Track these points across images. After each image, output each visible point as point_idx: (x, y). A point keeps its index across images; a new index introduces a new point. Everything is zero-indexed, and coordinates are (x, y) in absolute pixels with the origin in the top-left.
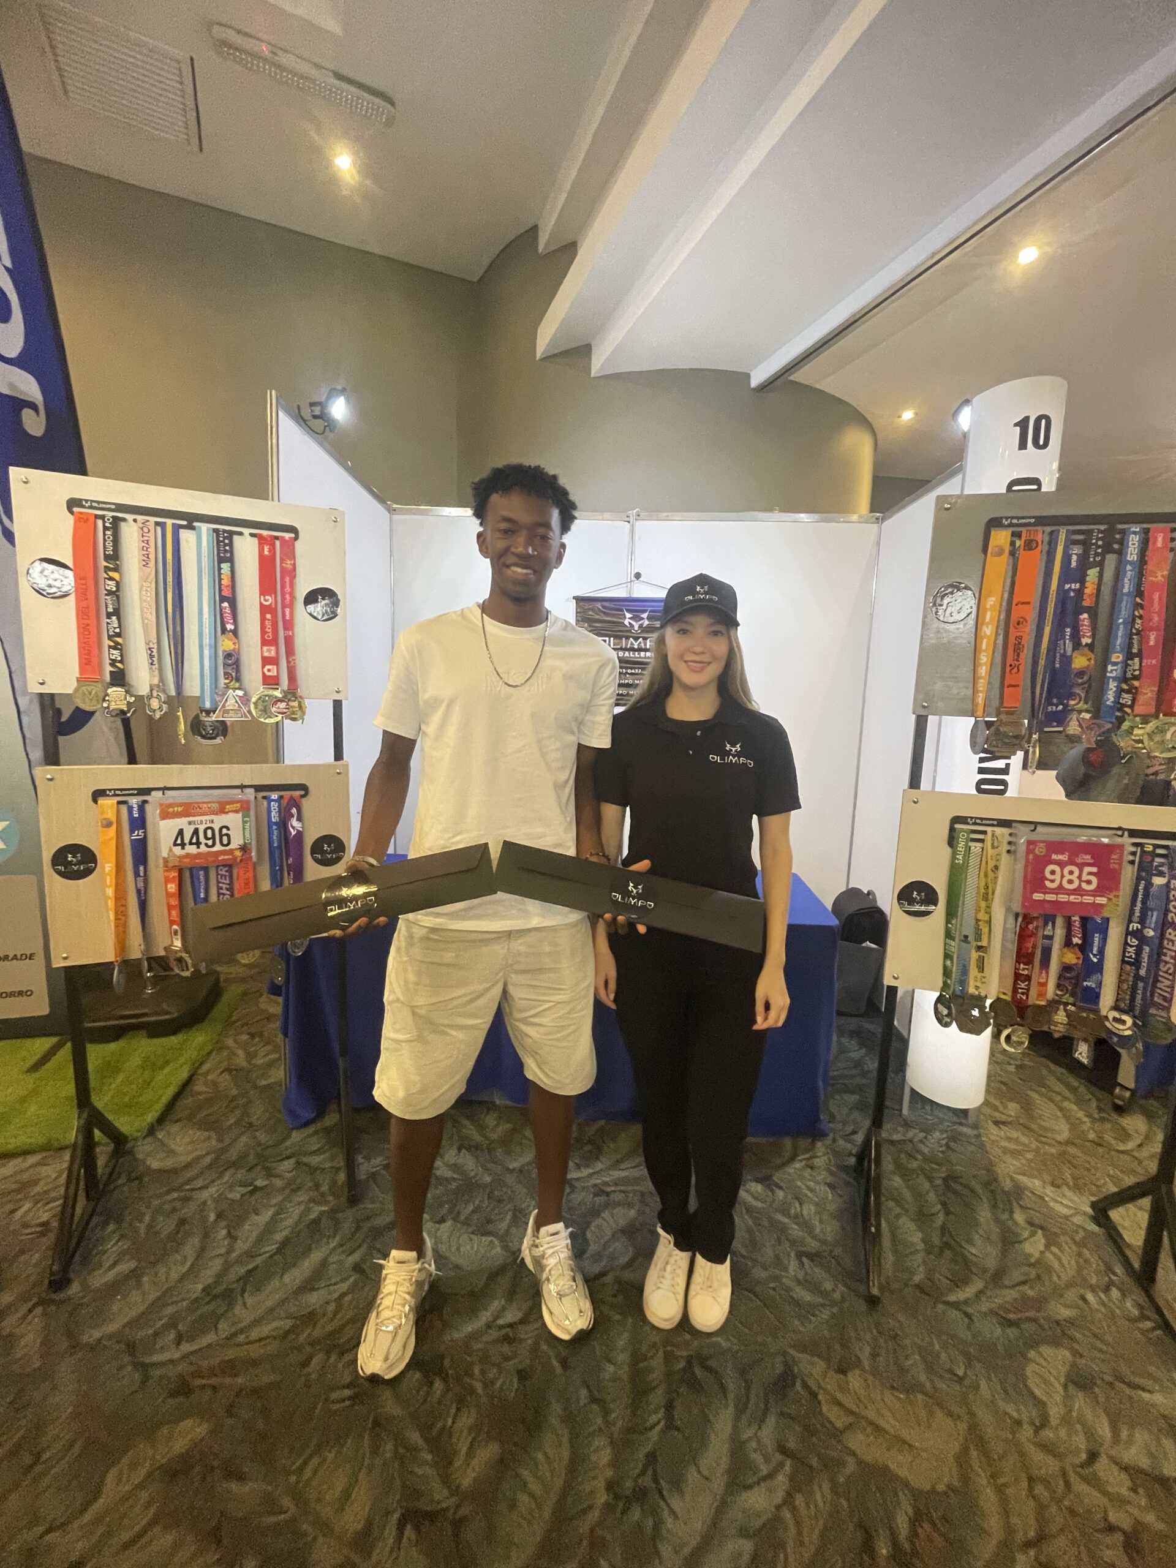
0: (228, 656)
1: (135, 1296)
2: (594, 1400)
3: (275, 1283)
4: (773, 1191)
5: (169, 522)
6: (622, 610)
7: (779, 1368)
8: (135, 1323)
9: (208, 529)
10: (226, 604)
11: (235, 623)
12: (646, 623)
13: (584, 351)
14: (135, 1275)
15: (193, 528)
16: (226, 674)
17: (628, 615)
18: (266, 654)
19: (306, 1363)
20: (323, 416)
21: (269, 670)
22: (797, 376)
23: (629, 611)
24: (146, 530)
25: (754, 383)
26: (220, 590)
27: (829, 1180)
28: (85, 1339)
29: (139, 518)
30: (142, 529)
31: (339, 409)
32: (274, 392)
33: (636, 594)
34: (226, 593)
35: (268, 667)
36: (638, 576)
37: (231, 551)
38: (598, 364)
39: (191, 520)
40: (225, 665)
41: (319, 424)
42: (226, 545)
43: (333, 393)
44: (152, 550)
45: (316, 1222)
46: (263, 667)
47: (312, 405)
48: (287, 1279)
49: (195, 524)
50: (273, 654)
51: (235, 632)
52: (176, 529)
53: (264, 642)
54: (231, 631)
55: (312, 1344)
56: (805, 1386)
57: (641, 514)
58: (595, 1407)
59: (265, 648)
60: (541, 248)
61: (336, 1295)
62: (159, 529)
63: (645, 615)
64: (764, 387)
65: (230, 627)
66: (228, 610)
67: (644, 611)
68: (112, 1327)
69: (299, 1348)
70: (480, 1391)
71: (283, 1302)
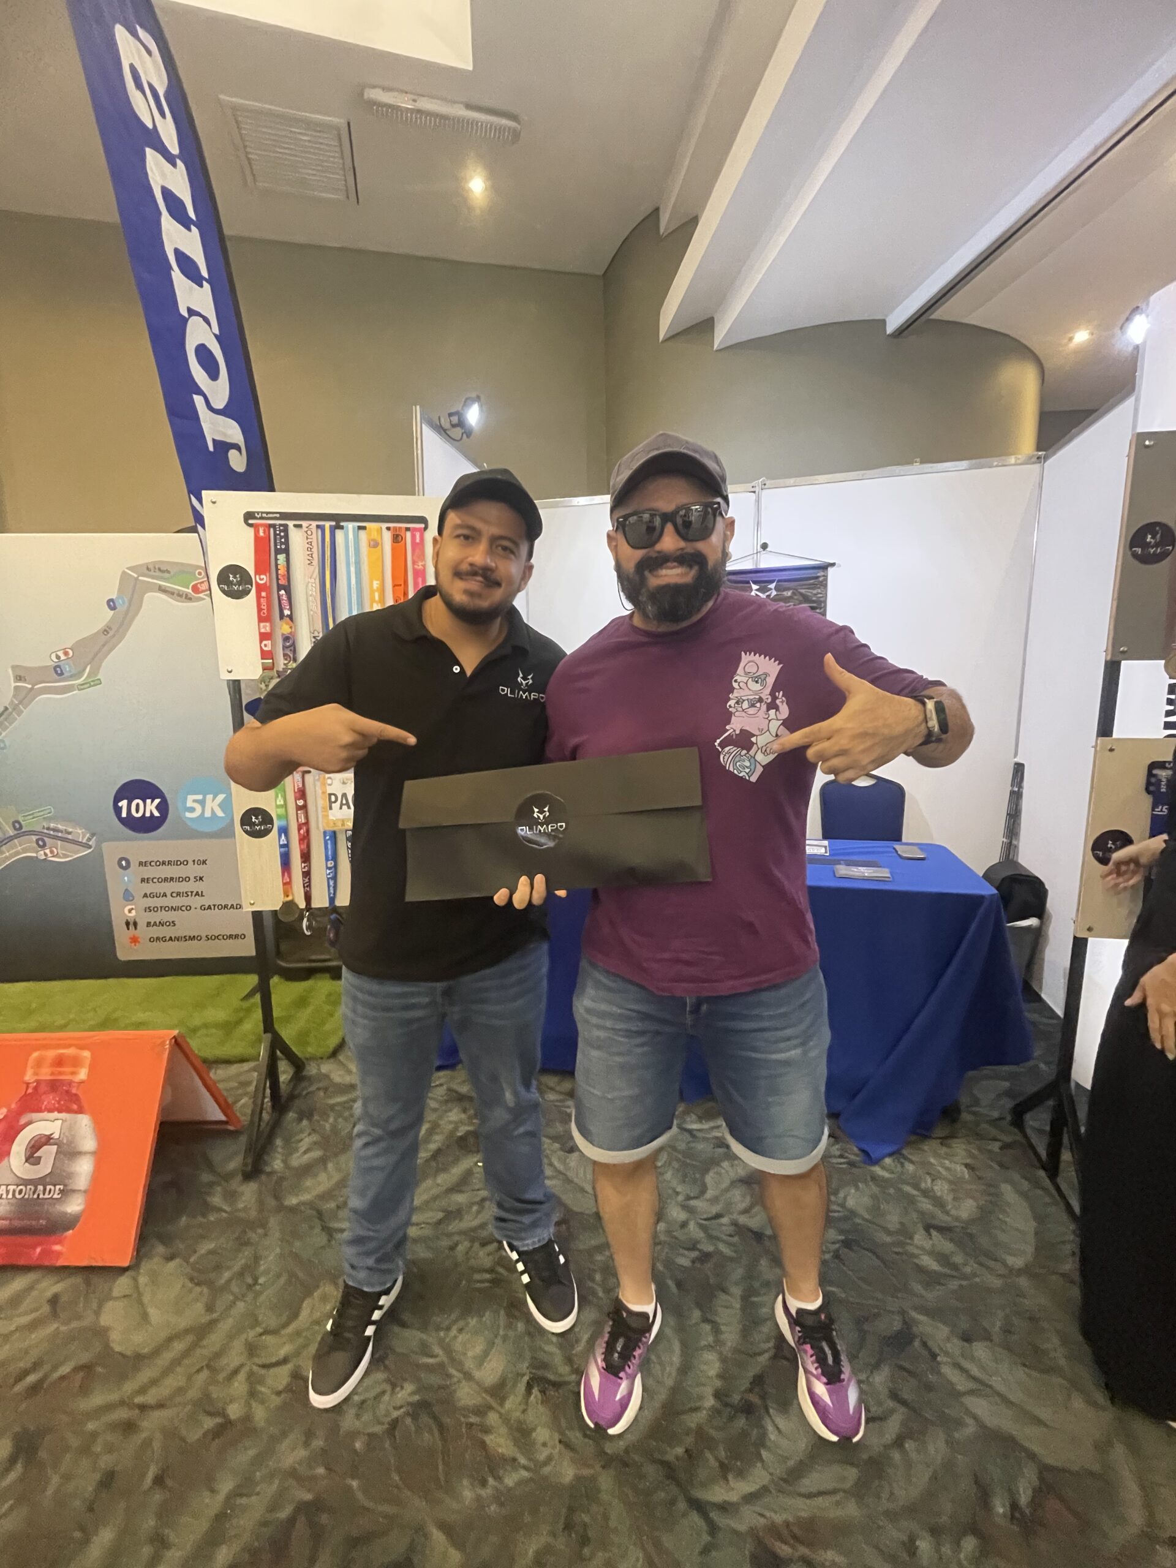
5: (328, 525)
6: (748, 582)
9: (353, 527)
12: (774, 593)
13: (706, 326)
15: (345, 527)
17: (755, 587)
20: (460, 424)
23: (755, 583)
24: (309, 533)
25: (890, 329)
30: (306, 532)
32: (418, 407)
33: (763, 565)
36: (764, 546)
38: (721, 335)
39: (343, 520)
41: (457, 432)
43: (468, 402)
47: (451, 415)
49: (343, 524)
56: (925, 1346)
57: (768, 483)
60: (662, 230)
62: (320, 531)
63: (772, 586)
64: (901, 331)
67: (772, 582)
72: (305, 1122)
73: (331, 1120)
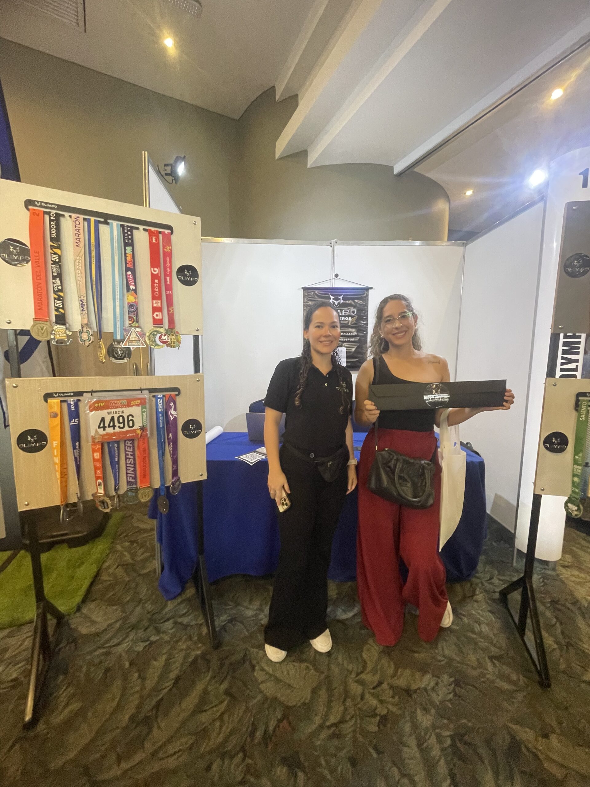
0: (131, 306)
1: (84, 727)
2: (404, 775)
3: (176, 710)
4: (461, 619)
5: (93, 219)
6: (328, 294)
7: (508, 739)
8: (87, 749)
9: (117, 225)
10: (129, 273)
11: (135, 285)
12: (342, 301)
13: (303, 154)
14: (81, 713)
15: (108, 224)
16: (130, 317)
17: (332, 297)
18: (155, 305)
19: (208, 768)
20: (173, 174)
21: (157, 315)
22: (417, 169)
23: (332, 295)
24: (77, 223)
25: (395, 173)
26: (126, 264)
27: (489, 609)
28: (52, 766)
29: (73, 215)
30: (75, 222)
31: (181, 169)
32: (146, 152)
33: (336, 286)
34: (129, 265)
35: (156, 313)
36: (337, 276)
37: (132, 239)
38: (312, 159)
39: (106, 218)
40: (129, 312)
41: (169, 178)
42: (129, 235)
43: (178, 159)
44: (82, 236)
45: (195, 661)
46: (153, 313)
47: (166, 165)
48: (184, 705)
49: (109, 221)
50: (159, 305)
51: (135, 291)
52: (97, 223)
53: (154, 298)
54: (133, 290)
55: (211, 752)
56: (528, 749)
57: (339, 242)
58: (406, 781)
59: (154, 302)
60: (277, 97)
61: (219, 714)
62: (86, 223)
63: (341, 297)
64: (401, 174)
65: (132, 287)
66: (131, 277)
67: (341, 295)
68: (72, 754)
69: (202, 757)
70: (329, 777)
71: (184, 723)
72: (61, 678)
73: (84, 669)
